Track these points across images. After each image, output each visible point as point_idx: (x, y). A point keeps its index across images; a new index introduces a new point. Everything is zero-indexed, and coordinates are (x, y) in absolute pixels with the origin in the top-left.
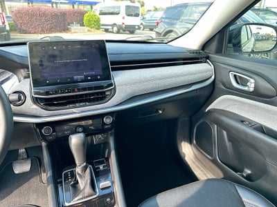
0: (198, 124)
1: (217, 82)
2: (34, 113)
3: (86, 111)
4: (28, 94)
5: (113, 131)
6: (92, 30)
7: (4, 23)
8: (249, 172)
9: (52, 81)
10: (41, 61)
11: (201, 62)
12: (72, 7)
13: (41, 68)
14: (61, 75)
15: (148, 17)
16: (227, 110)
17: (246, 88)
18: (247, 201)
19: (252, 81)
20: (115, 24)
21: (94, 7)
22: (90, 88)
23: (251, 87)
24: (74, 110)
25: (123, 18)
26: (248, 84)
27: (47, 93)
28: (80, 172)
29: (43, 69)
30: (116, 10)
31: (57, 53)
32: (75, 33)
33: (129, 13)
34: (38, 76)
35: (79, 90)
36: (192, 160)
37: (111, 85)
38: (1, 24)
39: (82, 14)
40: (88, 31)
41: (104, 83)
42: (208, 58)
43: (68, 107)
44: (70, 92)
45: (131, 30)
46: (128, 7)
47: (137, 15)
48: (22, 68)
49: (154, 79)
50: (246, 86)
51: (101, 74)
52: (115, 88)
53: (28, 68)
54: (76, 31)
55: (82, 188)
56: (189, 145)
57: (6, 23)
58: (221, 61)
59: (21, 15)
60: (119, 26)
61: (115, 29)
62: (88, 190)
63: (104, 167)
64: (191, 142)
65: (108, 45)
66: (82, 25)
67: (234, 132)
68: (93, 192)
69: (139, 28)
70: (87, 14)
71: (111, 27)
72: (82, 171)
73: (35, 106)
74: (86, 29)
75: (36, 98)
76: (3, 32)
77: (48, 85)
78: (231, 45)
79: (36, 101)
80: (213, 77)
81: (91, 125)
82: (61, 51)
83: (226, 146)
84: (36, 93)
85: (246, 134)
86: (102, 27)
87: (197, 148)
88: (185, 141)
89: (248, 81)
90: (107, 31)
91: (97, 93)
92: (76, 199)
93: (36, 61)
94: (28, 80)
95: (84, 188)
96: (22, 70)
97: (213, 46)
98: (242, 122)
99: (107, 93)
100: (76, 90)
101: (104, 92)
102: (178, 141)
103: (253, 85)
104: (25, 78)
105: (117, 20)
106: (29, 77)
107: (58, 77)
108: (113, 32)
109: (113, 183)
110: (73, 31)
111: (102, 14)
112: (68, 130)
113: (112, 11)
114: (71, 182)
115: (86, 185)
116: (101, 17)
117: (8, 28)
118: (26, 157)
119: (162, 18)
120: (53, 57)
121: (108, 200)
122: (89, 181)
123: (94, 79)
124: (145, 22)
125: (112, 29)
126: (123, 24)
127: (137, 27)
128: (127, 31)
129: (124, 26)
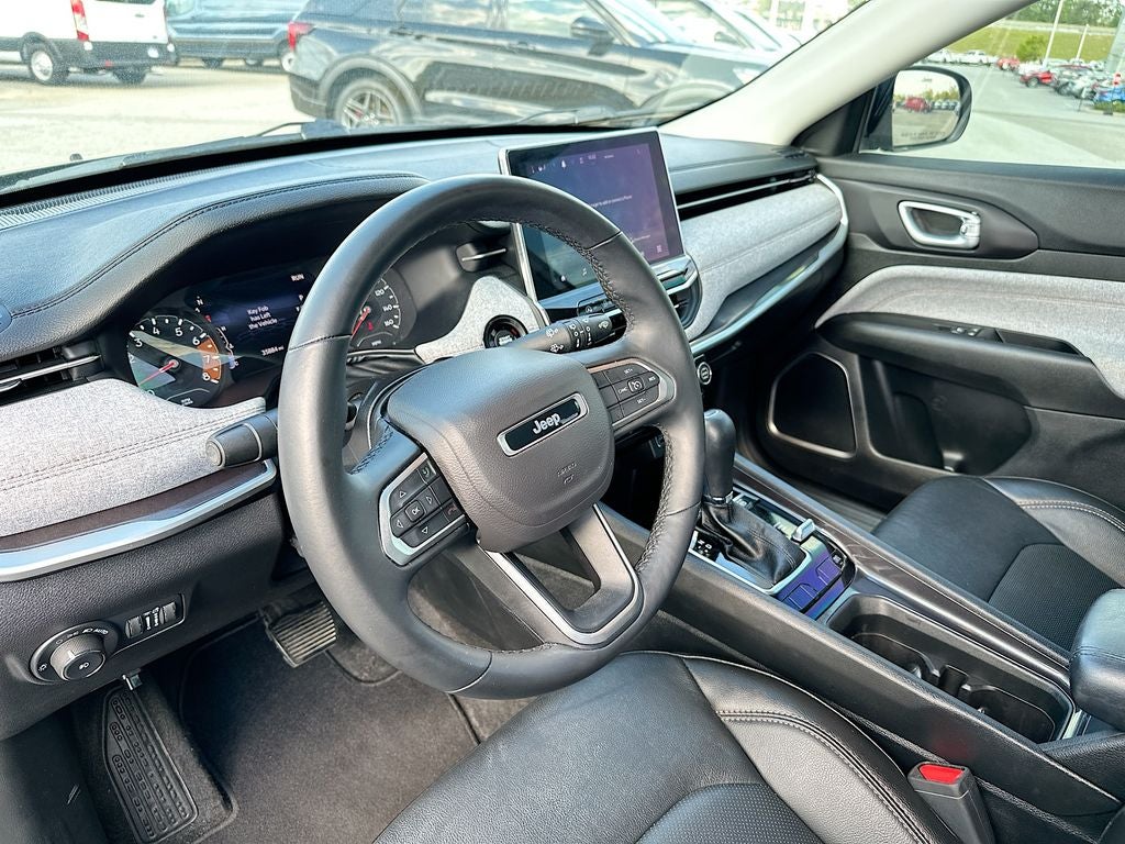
4: (530, 323)
11: (805, 182)
17: (958, 241)
19: (973, 218)
20: (36, 39)
23: (970, 235)
25: (78, 9)
26: (963, 228)
45: (127, 65)
50: (958, 234)
52: (699, 279)
58: (857, 175)
60: (62, 45)
61: (43, 63)
71: (15, 56)
80: (845, 223)
89: (959, 222)
103: (976, 231)
108: (32, 79)
119: (310, 16)
124: (177, 30)
125: (26, 61)
126: (82, 36)
127: (153, 53)
128: (108, 69)
129: (88, 46)
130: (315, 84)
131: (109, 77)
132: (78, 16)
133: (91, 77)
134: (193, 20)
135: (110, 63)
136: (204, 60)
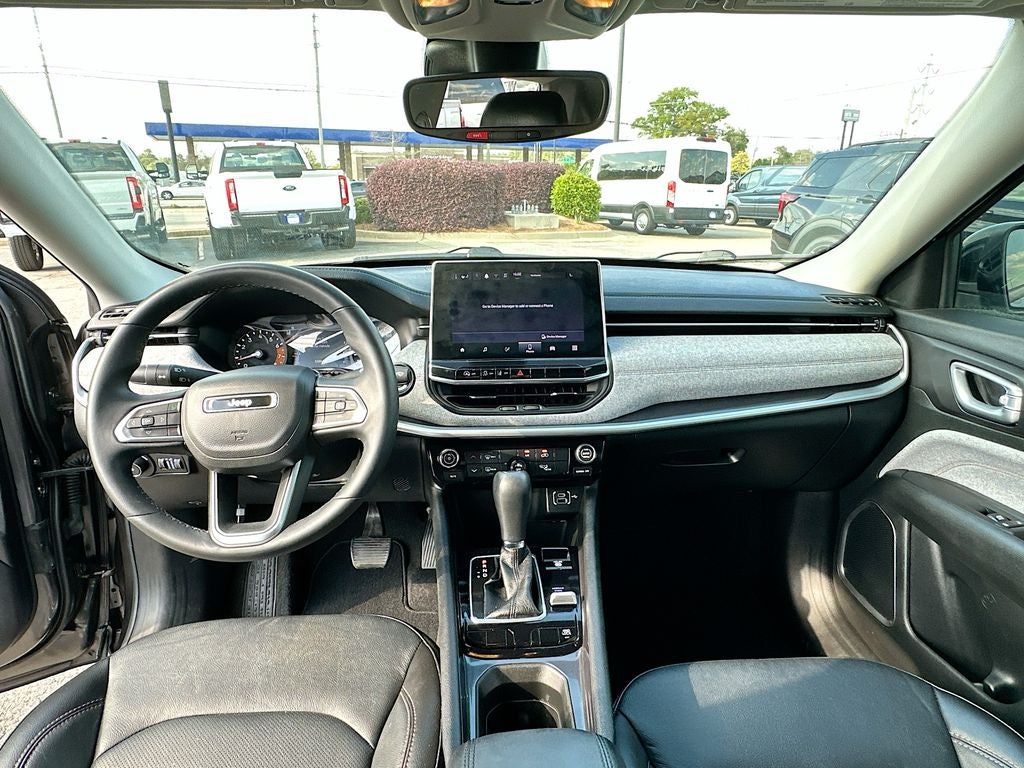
0: (855, 513)
1: (915, 389)
2: (427, 414)
3: (537, 426)
4: (419, 372)
5: (596, 485)
6: (574, 222)
7: (345, 201)
8: (1009, 680)
9: (471, 350)
10: (455, 303)
11: (869, 330)
12: (521, 159)
13: (453, 318)
14: (492, 337)
15: (753, 181)
16: (947, 476)
17: (996, 413)
18: (964, 736)
19: (1016, 390)
20: (643, 206)
21: (587, 156)
22: (552, 373)
23: (1011, 408)
24: (510, 419)
25: (672, 187)
26: (1003, 399)
27: (460, 375)
28: (509, 561)
29: (457, 321)
30: (652, 164)
31: (489, 288)
32: (523, 230)
33: (692, 173)
34: (445, 336)
35: (526, 374)
36: (827, 624)
37: (603, 369)
38: (339, 205)
39: (549, 176)
40: (562, 225)
41: (586, 362)
42: (892, 318)
43: (497, 410)
44: (507, 377)
45: (693, 223)
46: (688, 155)
47: (717, 179)
48: (413, 317)
49: (719, 363)
50: (996, 404)
51: (581, 339)
52: (610, 379)
53: (426, 317)
54: (526, 225)
55: (509, 596)
56: (825, 580)
57: (351, 204)
58: (930, 330)
59: (389, 182)
60: (657, 210)
61: (643, 220)
62: (524, 600)
63: (564, 564)
64: (831, 572)
65: (605, 273)
66: (546, 209)
67: (955, 541)
68: (534, 608)
69: (721, 218)
70: (563, 178)
71: (629, 216)
72: (514, 559)
73: (430, 401)
74: (556, 219)
75: (436, 383)
76: (341, 225)
77: (463, 356)
78: (973, 285)
79: (434, 389)
80: (903, 376)
81: (544, 461)
82: (498, 284)
83: (937, 590)
84: (436, 372)
85: (991, 548)
86: (602, 214)
87: (847, 591)
88: (810, 565)
89: (1002, 391)
90: (616, 225)
91: (567, 386)
92: (496, 614)
93: (446, 303)
94: (422, 343)
95: (515, 596)
96: (412, 322)
97: (912, 286)
98: (985, 513)
99: (590, 389)
100: (520, 374)
101: (584, 385)
102: (792, 563)
103: (1017, 404)
104: (416, 338)
105: (652, 193)
106: (425, 337)
107: (486, 341)
108: (634, 230)
109: (582, 599)
110: (517, 225)
111: (607, 175)
112: (490, 464)
113: (638, 166)
114: (487, 579)
115: (520, 588)
116: (602, 184)
117: (353, 215)
118: (381, 533)
119: (801, 187)
120: (481, 296)
121: (567, 632)
122: (527, 583)
123: (563, 350)
124: (740, 200)
125: (634, 219)
126: (669, 204)
127: (713, 215)
128: (681, 226)
129: (671, 211)
130: (790, 238)
131: (682, 230)
132: (670, 192)
133: (672, 230)
134: (755, 193)
135: (681, 222)
136: (756, 220)
